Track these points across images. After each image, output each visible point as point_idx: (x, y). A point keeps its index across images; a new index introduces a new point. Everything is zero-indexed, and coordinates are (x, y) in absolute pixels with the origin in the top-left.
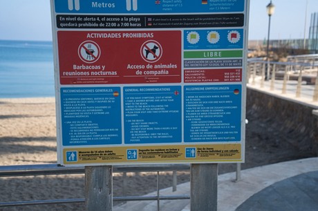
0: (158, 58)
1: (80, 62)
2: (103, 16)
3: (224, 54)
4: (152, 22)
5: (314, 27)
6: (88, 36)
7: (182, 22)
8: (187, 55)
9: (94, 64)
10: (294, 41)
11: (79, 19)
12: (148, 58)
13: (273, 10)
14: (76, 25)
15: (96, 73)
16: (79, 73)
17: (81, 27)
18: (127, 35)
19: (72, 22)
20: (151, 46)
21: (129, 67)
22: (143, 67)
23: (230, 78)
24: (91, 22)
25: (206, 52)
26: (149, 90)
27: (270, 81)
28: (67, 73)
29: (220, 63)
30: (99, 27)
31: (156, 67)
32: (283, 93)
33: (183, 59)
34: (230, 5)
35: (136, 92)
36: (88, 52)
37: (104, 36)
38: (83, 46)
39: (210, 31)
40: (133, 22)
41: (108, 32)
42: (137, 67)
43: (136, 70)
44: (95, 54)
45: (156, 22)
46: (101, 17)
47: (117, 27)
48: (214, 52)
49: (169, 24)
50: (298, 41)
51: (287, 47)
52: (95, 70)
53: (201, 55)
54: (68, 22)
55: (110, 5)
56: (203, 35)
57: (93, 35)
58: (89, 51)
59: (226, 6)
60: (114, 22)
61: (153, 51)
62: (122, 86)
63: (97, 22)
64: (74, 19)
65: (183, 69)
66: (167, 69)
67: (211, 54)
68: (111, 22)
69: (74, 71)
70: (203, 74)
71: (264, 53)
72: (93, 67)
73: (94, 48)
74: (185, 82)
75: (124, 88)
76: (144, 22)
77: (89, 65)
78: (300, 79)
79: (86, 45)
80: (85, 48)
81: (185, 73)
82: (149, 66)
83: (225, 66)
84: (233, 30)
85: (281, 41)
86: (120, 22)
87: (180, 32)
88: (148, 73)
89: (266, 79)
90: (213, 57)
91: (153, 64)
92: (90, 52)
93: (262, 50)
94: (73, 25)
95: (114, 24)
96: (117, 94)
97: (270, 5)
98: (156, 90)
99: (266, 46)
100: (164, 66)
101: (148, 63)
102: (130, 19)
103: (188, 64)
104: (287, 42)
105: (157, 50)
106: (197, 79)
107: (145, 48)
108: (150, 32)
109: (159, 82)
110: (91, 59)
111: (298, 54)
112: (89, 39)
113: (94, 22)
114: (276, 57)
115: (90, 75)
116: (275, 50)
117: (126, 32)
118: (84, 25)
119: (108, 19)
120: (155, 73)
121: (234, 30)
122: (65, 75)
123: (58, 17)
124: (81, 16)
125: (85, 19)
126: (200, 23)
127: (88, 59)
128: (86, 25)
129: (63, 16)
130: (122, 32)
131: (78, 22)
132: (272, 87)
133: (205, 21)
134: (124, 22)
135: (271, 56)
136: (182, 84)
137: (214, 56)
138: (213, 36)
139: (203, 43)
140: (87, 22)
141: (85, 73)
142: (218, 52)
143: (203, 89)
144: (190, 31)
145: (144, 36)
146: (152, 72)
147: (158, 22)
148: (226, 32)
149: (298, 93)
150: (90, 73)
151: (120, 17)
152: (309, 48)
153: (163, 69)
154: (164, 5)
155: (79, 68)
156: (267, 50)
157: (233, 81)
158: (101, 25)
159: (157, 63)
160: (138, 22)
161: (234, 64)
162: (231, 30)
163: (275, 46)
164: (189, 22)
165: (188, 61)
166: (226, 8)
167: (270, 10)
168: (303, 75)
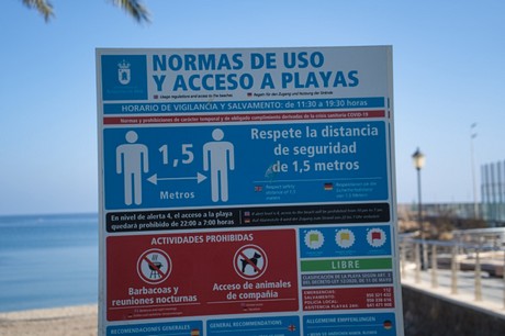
0: (260, 272)
1: (139, 283)
2: (176, 212)
3: (363, 264)
4: (251, 218)
5: (487, 185)
6: (154, 241)
7: (296, 216)
8: (305, 266)
9: (162, 286)
10: (460, 206)
11: (140, 217)
12: (245, 273)
13: (422, 162)
14: (136, 226)
15: (164, 300)
16: (137, 302)
17: (143, 229)
18: (213, 238)
19: (129, 222)
20: (249, 253)
21: (216, 287)
22: (238, 287)
23: (375, 303)
24: (158, 220)
25: (336, 261)
26: (247, 324)
27: (430, 271)
28: (118, 302)
29: (358, 278)
30: (170, 228)
31: (258, 286)
32: (454, 292)
33: (300, 273)
34: (367, 190)
35: (228, 328)
36: (152, 267)
37: (178, 240)
38: (144, 257)
39: (340, 229)
40: (221, 218)
41: (183, 235)
42: (229, 287)
43: (228, 292)
44: (164, 269)
45: (256, 217)
46: (173, 213)
47: (197, 227)
48: (347, 261)
49: (277, 220)
50: (467, 205)
51: (450, 215)
52: (162, 295)
53: (327, 265)
54: (123, 223)
55: (187, 195)
56: (329, 236)
57: (161, 241)
58: (154, 265)
59: (362, 193)
60: (192, 219)
61: (254, 262)
62: (204, 319)
63: (167, 220)
64: (133, 218)
65: (300, 288)
66: (275, 290)
67: (344, 264)
68: (188, 220)
69: (130, 297)
70: (333, 297)
71: (414, 224)
72: (160, 291)
73: (161, 259)
74: (304, 310)
75: (209, 322)
76: (238, 217)
77: (153, 287)
78: (478, 269)
79: (150, 257)
80: (148, 260)
81: (303, 295)
82: (247, 286)
83: (366, 283)
84: (374, 227)
85: (439, 205)
86: (202, 219)
87: (294, 231)
88: (246, 296)
89: (423, 268)
90: (347, 269)
91: (254, 282)
92: (154, 267)
93: (410, 219)
94: (130, 226)
95: (193, 223)
96: (197, 333)
97: (417, 155)
98: (259, 323)
99: (416, 213)
100: (272, 285)
101: (245, 281)
102: (218, 215)
103: (308, 280)
104: (448, 208)
105: (259, 260)
106: (324, 305)
107: (240, 257)
108: (248, 233)
109: (263, 310)
110: (157, 278)
111: (468, 227)
112: (154, 246)
113: (162, 221)
114: (435, 231)
115: (155, 303)
116: (432, 220)
117: (210, 234)
118: (148, 226)
119: (184, 216)
120: (257, 296)
121: (376, 227)
122: (116, 306)
123: (109, 216)
124: (143, 213)
125: (149, 217)
126: (324, 218)
127: (153, 278)
128: (150, 225)
129: (116, 214)
130: (204, 235)
131: (138, 222)
132: (434, 283)
133: (331, 215)
134: (208, 218)
135: (427, 229)
136: (300, 313)
137: (347, 267)
138: (345, 236)
139: (330, 248)
140: (153, 221)
141: (146, 301)
142: (354, 260)
143: (334, 320)
144: (309, 230)
145: (238, 238)
146: (251, 295)
147: (260, 217)
148: (363, 231)
149: (478, 295)
150: (155, 300)
151: (202, 211)
152: (485, 218)
153: (270, 289)
154: (268, 193)
155: (138, 292)
156: (420, 219)
157: (380, 307)
158: (174, 224)
159: (260, 280)
160: (229, 218)
161: (380, 280)
162: (371, 227)
163: (431, 213)
164: (307, 216)
165: (307, 275)
166: (361, 195)
167: (417, 162)
168: (482, 262)
